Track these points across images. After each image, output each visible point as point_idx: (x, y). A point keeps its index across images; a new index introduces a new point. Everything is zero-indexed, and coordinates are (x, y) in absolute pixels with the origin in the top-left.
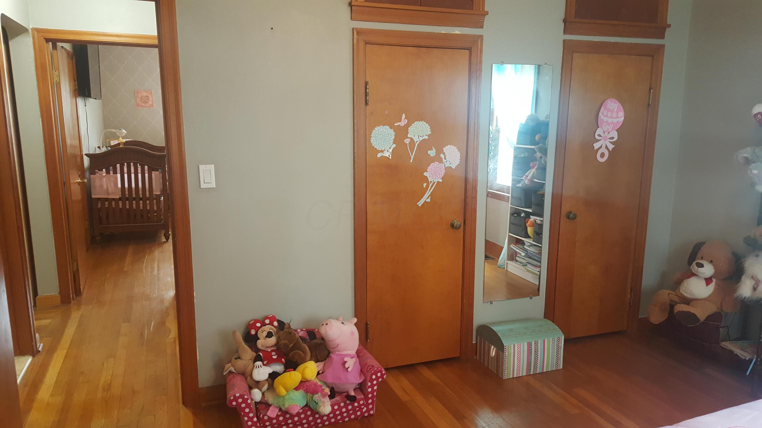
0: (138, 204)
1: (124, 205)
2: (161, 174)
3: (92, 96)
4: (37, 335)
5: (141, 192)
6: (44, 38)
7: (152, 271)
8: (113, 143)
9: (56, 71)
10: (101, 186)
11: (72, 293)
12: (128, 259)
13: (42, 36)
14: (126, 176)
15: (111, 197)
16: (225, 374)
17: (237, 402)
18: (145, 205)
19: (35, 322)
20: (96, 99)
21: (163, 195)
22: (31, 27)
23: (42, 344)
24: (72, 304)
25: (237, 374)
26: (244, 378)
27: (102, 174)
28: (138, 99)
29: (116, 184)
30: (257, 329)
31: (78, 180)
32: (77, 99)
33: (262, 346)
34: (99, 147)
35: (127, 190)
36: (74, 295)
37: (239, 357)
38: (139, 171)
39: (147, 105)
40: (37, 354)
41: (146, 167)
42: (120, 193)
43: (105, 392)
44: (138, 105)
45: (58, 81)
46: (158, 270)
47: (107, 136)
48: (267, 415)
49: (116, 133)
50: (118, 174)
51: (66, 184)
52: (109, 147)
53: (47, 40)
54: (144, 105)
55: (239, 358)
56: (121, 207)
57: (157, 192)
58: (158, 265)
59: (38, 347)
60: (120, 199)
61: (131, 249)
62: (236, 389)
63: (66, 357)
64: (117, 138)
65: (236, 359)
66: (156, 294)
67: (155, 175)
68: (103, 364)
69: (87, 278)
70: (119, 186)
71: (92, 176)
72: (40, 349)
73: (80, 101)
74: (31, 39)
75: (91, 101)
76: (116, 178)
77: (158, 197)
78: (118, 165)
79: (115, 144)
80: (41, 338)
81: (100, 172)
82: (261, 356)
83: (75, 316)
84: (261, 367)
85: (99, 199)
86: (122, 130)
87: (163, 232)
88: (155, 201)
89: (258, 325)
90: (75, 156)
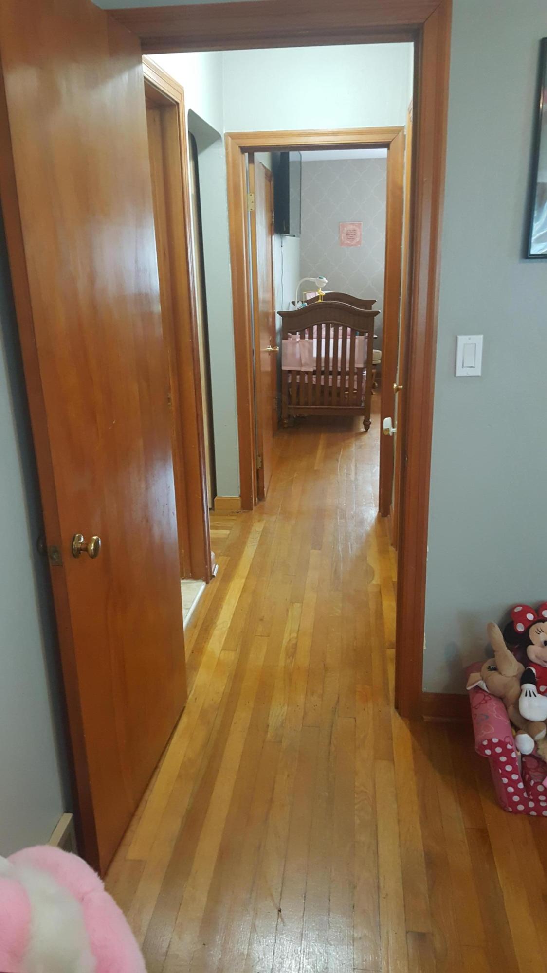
0: (335, 380)
1: (318, 380)
2: (367, 340)
3: (291, 231)
4: (213, 554)
5: (339, 365)
6: (239, 147)
7: (348, 474)
8: (310, 296)
9: (251, 195)
10: (294, 354)
11: (255, 495)
12: (320, 453)
13: (237, 144)
14: (323, 341)
15: (303, 369)
16: (469, 688)
17: (492, 750)
18: (343, 381)
19: (210, 531)
20: (294, 236)
21: (366, 369)
22: (224, 132)
23: (217, 566)
24: (253, 511)
25: (492, 697)
26: (503, 706)
27: (295, 339)
28: (343, 235)
29: (311, 352)
30: (529, 625)
31: (269, 348)
32: (273, 237)
33: (536, 656)
34: (293, 303)
35: (323, 361)
36: (257, 499)
37: (495, 667)
38: (340, 336)
39: (354, 242)
40: (211, 579)
41: (349, 330)
42: (315, 365)
43: (289, 658)
44: (342, 243)
45: (253, 209)
46: (356, 474)
47: (304, 288)
48: (542, 785)
49: (314, 282)
50: (314, 339)
51: (256, 352)
52: (305, 302)
53: (244, 150)
54: (349, 242)
55: (495, 669)
56: (314, 383)
57: (359, 365)
58: (356, 466)
59: (212, 569)
60: (314, 372)
61: (323, 439)
62: (493, 728)
63: (244, 589)
64: (316, 289)
65: (490, 669)
66: (354, 510)
67: (359, 341)
68: (287, 610)
69: (271, 476)
70: (315, 355)
71: (284, 341)
72: (215, 574)
73: (276, 239)
74: (224, 150)
75: (288, 240)
76: (312, 344)
77: (361, 370)
78: (315, 327)
79: (312, 297)
80: (216, 555)
81: (293, 336)
82: (534, 674)
83: (258, 527)
84: (535, 696)
85: (290, 371)
86: (322, 278)
87: (362, 418)
88: (356, 376)
89: (530, 617)
90: (266, 315)
